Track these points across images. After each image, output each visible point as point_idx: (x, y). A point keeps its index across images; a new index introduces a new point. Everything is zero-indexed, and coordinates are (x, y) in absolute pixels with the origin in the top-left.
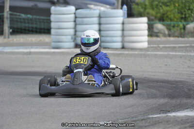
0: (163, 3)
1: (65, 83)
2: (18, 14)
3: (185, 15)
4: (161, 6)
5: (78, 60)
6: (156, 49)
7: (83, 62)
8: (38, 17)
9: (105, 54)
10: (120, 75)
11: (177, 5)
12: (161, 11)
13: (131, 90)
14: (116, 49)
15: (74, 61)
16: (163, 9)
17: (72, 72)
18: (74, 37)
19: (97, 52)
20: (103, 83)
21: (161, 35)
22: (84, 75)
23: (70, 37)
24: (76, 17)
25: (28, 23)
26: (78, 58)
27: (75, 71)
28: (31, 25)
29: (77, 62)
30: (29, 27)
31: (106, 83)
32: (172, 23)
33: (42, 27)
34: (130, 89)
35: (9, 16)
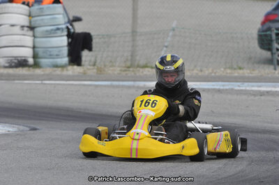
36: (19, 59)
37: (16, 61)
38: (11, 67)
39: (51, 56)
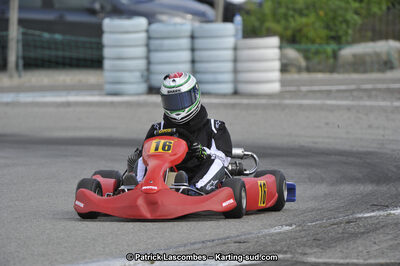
0: (295, 10)
2: (37, 33)
3: (337, 32)
4: (293, 17)
6: (296, 94)
8: (73, 38)
11: (321, 13)
12: (293, 24)
14: (224, 95)
16: (295, 20)
18: (145, 73)
21: (293, 69)
23: (138, 74)
24: (149, 38)
25: (57, 49)
28: (60, 53)
30: (57, 57)
32: (313, 48)
33: (81, 55)
35: (20, 37)
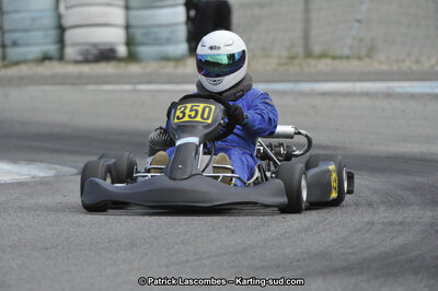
1: (149, 175)
5: (187, 112)
7: (202, 117)
9: (265, 96)
10: (306, 152)
13: (334, 195)
15: (178, 113)
17: (172, 143)
19: (241, 89)
20: (257, 174)
22: (205, 153)
26: (189, 106)
27: (178, 143)
29: (187, 118)
31: (268, 174)
34: (330, 193)
36: (102, 47)
37: (95, 52)
38: (86, 61)
39: (157, 42)
